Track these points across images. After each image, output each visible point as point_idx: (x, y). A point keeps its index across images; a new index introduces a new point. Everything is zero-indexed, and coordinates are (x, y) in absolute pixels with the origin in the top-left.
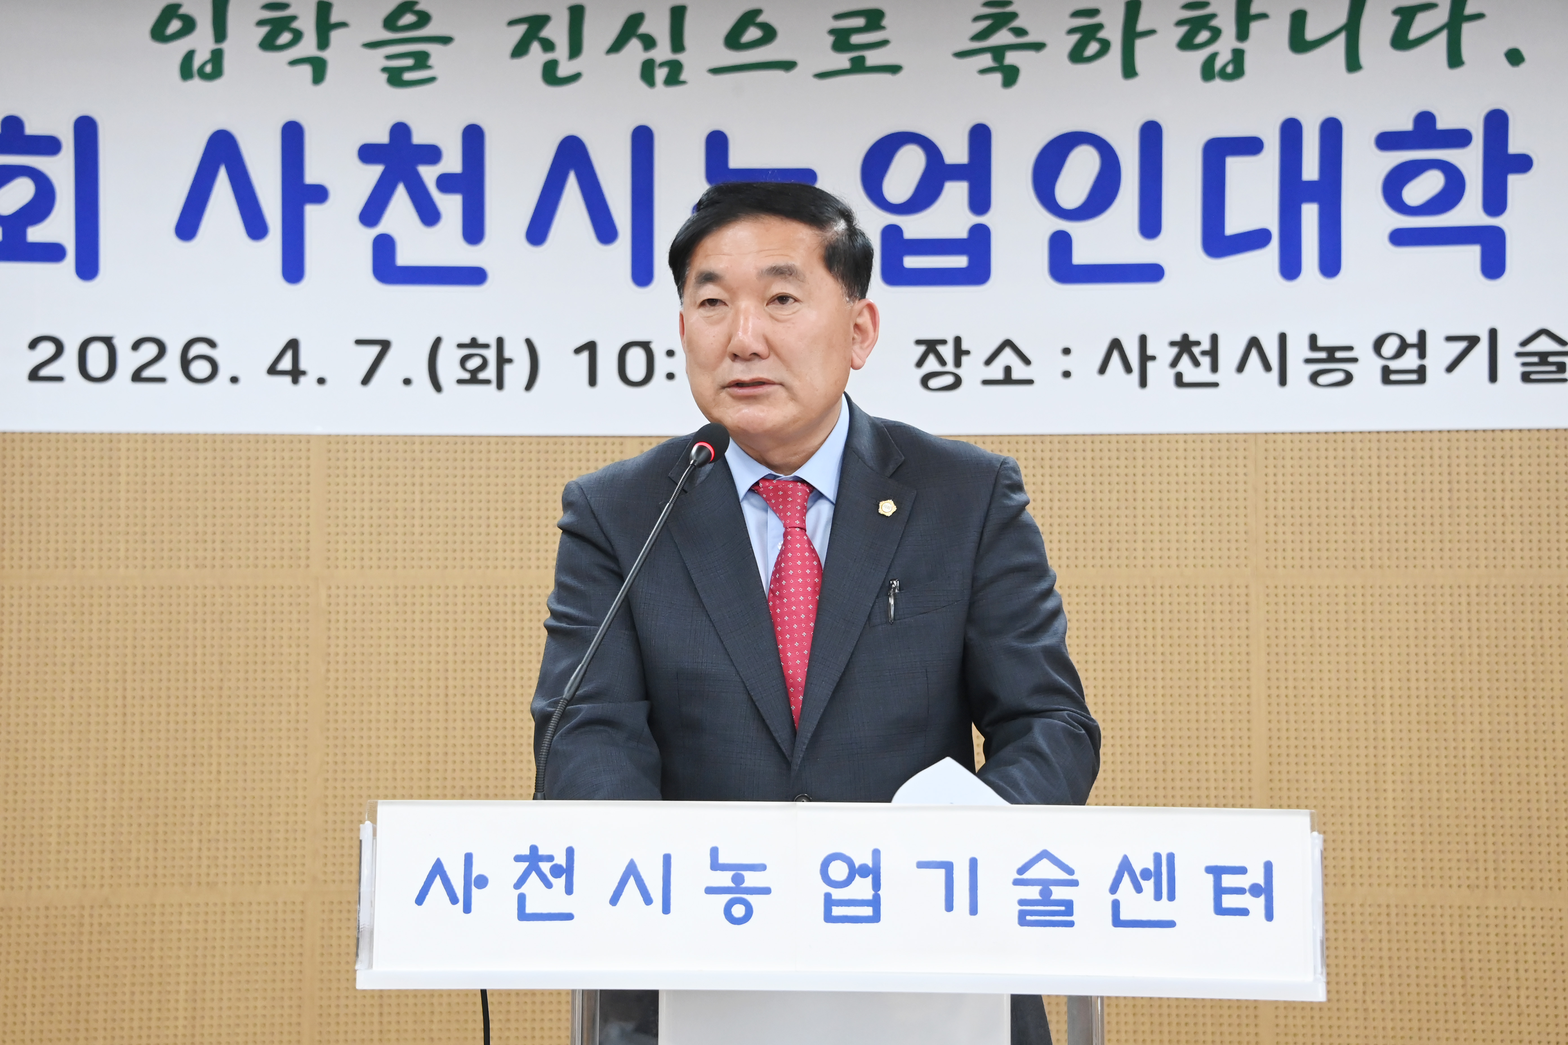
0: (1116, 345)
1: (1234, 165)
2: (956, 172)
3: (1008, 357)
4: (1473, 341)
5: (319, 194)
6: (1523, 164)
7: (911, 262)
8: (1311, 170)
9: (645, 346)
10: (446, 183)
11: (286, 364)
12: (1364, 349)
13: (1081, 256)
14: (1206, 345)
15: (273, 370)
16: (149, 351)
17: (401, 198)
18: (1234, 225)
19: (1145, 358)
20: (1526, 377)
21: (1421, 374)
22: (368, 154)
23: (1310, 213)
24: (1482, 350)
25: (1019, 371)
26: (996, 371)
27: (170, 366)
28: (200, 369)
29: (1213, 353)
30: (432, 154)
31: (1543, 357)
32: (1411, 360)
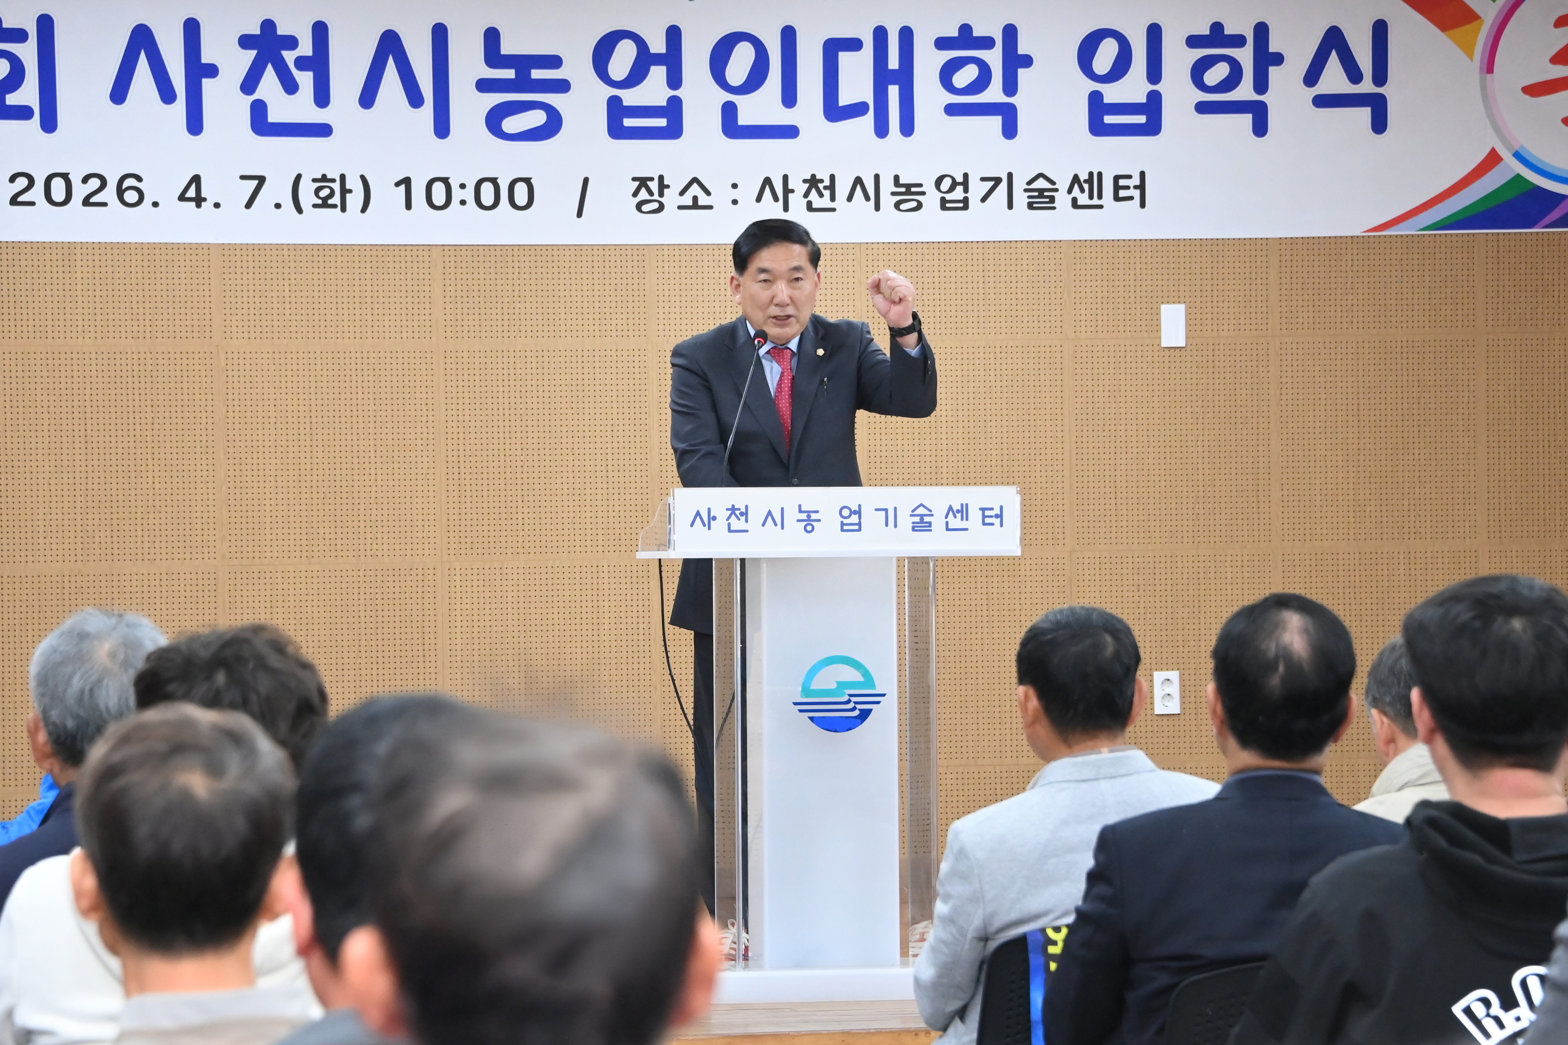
0: (767, 182)
1: (844, 57)
2: (658, 59)
3: (695, 190)
4: (998, 181)
5: (212, 71)
6: (1027, 61)
7: (628, 122)
8: (893, 63)
9: (445, 181)
10: (302, 63)
11: (191, 193)
12: (929, 186)
13: (744, 119)
14: (827, 183)
15: (182, 198)
16: (95, 183)
17: (270, 74)
18: (845, 98)
19: (787, 191)
20: (1030, 206)
21: (965, 204)
22: (246, 42)
23: (893, 91)
24: (1003, 186)
25: (703, 200)
26: (687, 200)
27: (109, 194)
28: (131, 197)
29: (832, 187)
30: (291, 42)
31: (1041, 191)
32: (958, 193)
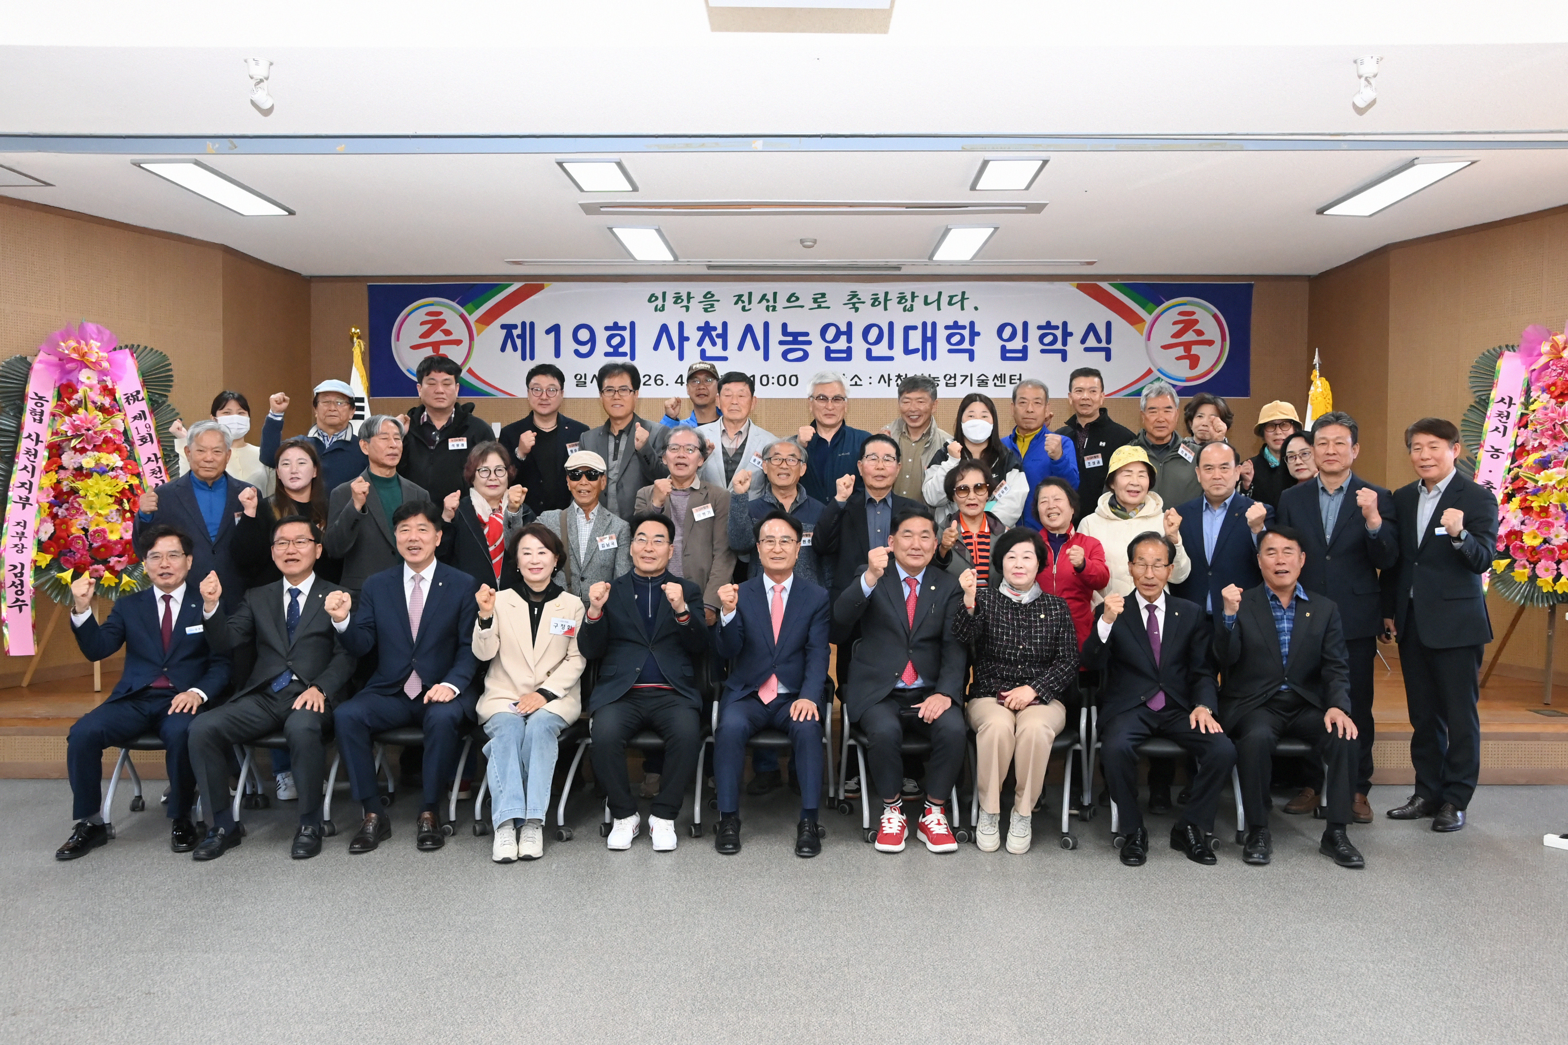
0: (882, 376)
1: (911, 332)
2: (844, 333)
3: (856, 379)
4: (967, 376)
5: (687, 339)
6: (978, 334)
7: (832, 355)
8: (929, 334)
9: (767, 376)
10: (718, 336)
11: (679, 381)
12: (941, 378)
13: (874, 354)
15: (676, 382)
16: (647, 378)
17: (707, 340)
18: (911, 347)
19: (889, 379)
20: (979, 385)
21: (955, 384)
22: (699, 329)
23: (929, 345)
24: (969, 378)
25: (859, 382)
26: (853, 382)
27: (652, 381)
28: (659, 382)
30: (715, 329)
31: (983, 381)
32: (952, 381)
